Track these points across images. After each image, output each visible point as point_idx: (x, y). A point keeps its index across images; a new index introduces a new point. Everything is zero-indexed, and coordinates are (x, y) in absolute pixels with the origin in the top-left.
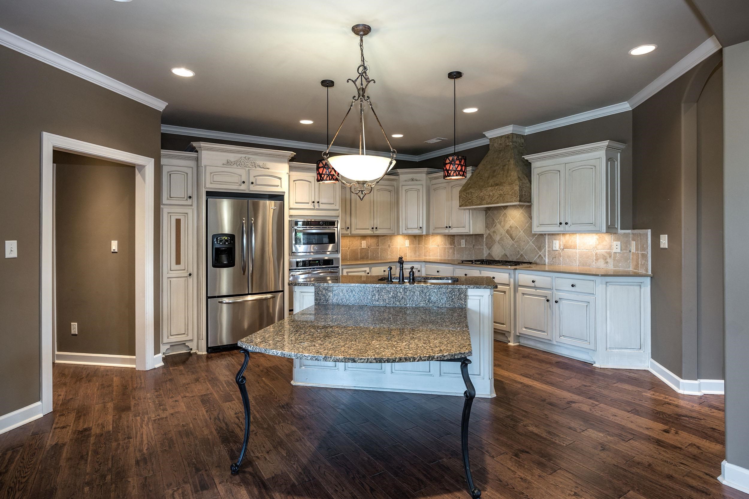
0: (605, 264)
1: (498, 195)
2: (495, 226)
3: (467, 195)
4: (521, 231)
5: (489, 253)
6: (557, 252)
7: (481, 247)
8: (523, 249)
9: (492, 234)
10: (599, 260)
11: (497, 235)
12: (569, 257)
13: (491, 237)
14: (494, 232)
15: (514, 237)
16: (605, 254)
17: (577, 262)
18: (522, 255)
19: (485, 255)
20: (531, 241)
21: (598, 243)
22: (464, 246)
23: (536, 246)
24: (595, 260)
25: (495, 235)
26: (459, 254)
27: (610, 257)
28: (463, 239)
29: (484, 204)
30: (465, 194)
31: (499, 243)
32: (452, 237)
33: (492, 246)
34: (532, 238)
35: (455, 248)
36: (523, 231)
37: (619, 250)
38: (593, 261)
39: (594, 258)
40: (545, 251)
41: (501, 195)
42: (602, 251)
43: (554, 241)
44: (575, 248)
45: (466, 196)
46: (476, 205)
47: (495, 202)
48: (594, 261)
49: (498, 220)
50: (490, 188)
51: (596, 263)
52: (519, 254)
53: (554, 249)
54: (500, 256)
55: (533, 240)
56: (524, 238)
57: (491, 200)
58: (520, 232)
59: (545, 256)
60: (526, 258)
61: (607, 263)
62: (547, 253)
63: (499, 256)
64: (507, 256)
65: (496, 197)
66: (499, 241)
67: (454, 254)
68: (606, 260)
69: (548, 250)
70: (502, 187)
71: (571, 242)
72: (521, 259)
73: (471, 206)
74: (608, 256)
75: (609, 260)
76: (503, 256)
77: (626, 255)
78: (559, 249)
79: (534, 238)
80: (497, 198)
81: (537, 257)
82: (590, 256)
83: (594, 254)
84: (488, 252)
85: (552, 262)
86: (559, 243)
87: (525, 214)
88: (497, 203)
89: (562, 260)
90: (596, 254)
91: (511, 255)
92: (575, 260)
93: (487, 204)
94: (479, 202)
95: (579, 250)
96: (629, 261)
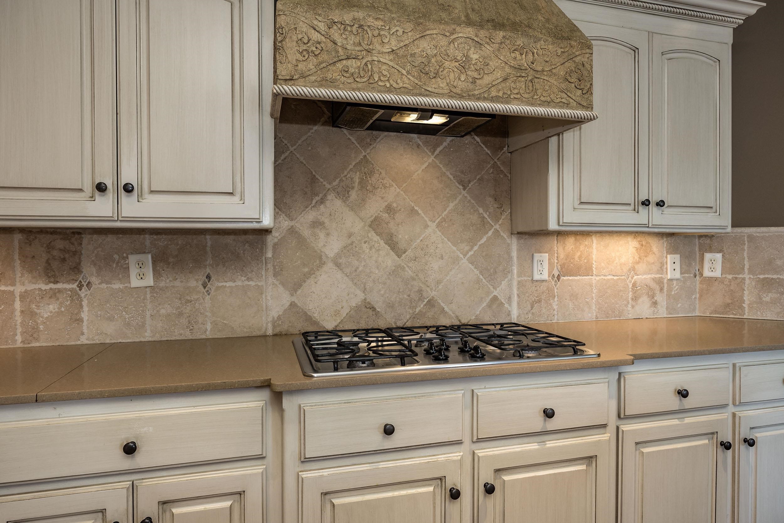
0: (651, 307)
1: (508, 70)
2: (322, 201)
3: (335, 34)
4: (430, 223)
5: (293, 305)
6: (544, 287)
7: (252, 283)
8: (439, 282)
9: (306, 233)
10: (640, 300)
11: (328, 234)
12: (574, 296)
13: (302, 242)
14: (317, 224)
15: (402, 245)
16: (653, 285)
17: (594, 308)
18: (431, 303)
19: (275, 313)
20: (465, 255)
21: (637, 258)
22: (149, 281)
23: (481, 272)
24: (632, 299)
25: (322, 235)
26: (111, 319)
27: (661, 290)
28: (141, 251)
29: (438, 95)
30: (322, 26)
31: (338, 265)
32: (60, 244)
33: (307, 276)
34: (467, 248)
35: (83, 293)
36: (437, 226)
37: (677, 275)
38: (628, 303)
39: (630, 295)
40: (510, 286)
41: (519, 68)
42: (645, 276)
43: (537, 256)
44: (588, 271)
45: (327, 36)
46: (389, 90)
47: (494, 94)
48: (630, 301)
49: (334, 180)
50: (469, 31)
51: (633, 307)
52: (421, 299)
53: (537, 277)
54: (344, 313)
55: (471, 253)
56: (440, 246)
57: (474, 82)
58: (426, 226)
59: (510, 299)
60: (446, 309)
61: (655, 303)
62: (515, 292)
63: (337, 313)
64: (373, 308)
65: (499, 74)
66: (338, 256)
67: (80, 320)
68: (653, 297)
69: (519, 282)
70: (526, 40)
71: (580, 257)
72: (430, 314)
73: (359, 90)
74: (658, 288)
75: (659, 298)
76: (357, 309)
77: (688, 283)
78: (549, 276)
79: (476, 248)
80: (505, 80)
81: (484, 304)
82: (621, 290)
83: (631, 286)
84: (286, 299)
85: (530, 315)
86: (549, 259)
87: (444, 170)
88: (506, 100)
89: (555, 307)
90: (634, 285)
91: (391, 306)
92: (587, 302)
93: (451, 95)
94: (405, 82)
95: (598, 278)
96: (693, 297)
